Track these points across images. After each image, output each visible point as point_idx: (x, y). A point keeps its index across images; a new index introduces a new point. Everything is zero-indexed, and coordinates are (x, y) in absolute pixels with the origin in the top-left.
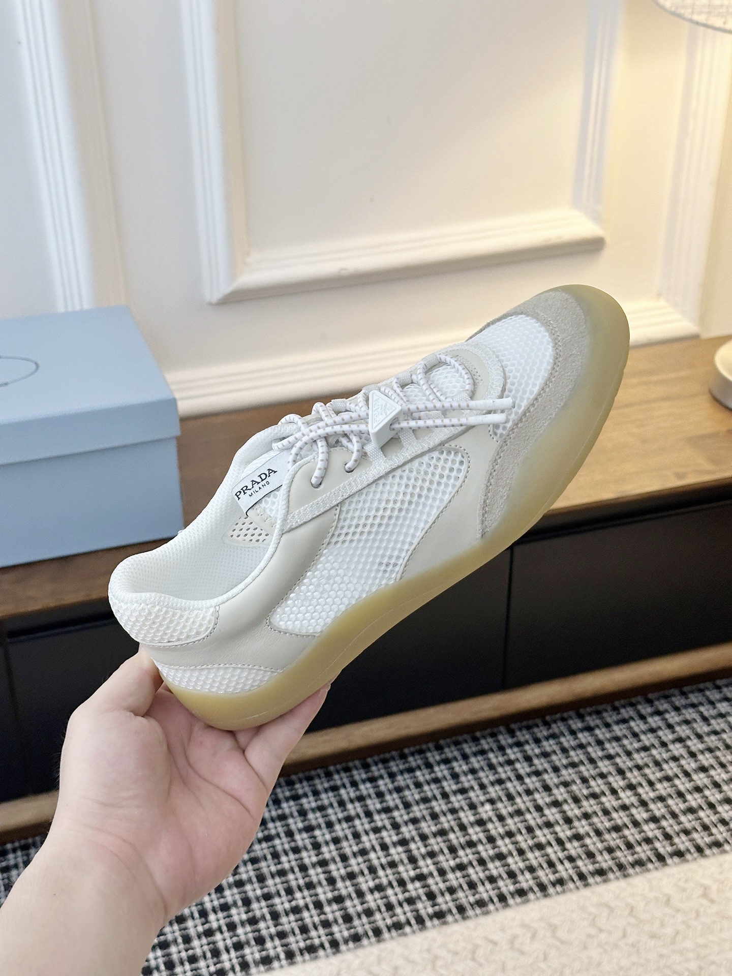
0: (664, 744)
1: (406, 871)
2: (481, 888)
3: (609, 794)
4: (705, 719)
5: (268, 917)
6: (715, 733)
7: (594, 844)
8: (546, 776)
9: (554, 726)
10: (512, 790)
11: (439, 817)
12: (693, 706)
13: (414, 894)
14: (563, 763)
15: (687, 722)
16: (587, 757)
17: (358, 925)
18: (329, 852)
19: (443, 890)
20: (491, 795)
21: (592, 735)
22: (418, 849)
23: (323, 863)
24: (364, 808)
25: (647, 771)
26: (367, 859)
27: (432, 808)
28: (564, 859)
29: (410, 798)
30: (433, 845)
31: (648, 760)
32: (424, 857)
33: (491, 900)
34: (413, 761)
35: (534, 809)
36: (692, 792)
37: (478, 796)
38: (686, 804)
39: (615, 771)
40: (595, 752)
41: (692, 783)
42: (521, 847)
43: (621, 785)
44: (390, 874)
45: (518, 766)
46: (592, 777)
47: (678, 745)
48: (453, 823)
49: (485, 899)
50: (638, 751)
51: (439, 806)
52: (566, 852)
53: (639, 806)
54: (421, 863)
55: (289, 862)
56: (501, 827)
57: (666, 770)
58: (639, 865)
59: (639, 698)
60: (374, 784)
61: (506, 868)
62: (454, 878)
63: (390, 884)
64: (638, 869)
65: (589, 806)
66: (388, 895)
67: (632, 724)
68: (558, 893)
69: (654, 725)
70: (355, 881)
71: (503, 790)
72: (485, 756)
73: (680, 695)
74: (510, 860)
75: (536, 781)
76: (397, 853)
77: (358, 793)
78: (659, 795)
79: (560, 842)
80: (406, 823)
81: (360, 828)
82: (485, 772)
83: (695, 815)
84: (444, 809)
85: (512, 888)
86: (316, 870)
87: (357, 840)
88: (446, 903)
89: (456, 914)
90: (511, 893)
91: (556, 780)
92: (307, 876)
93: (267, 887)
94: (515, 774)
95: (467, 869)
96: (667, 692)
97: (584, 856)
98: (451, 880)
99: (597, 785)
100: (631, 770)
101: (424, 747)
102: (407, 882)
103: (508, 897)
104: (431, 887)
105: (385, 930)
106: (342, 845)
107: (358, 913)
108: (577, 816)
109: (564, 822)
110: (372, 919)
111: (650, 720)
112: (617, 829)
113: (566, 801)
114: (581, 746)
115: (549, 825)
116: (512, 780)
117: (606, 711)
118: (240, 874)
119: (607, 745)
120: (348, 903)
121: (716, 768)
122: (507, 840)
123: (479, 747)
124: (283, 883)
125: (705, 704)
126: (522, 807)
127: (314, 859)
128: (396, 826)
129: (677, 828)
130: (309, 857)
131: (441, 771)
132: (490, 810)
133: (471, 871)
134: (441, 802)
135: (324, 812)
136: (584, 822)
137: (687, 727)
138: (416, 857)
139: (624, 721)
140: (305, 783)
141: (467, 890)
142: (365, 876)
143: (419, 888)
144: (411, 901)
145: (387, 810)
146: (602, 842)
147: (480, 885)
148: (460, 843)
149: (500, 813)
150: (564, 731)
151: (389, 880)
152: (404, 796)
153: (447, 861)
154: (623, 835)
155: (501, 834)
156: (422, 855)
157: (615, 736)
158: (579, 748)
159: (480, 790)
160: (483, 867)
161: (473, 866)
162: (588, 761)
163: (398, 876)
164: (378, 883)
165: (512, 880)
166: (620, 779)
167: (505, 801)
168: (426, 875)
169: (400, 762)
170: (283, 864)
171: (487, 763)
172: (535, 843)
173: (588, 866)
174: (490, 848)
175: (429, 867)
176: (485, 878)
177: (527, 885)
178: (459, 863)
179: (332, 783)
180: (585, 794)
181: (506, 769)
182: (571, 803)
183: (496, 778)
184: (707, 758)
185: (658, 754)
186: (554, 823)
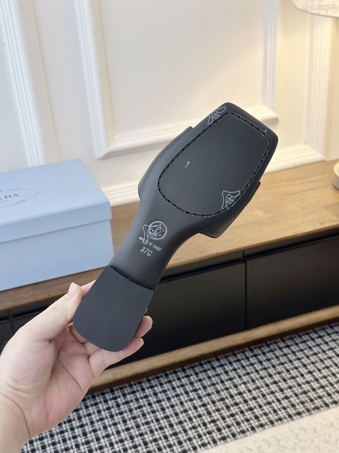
0: (324, 351)
1: (207, 419)
2: (242, 425)
3: (300, 377)
5: (142, 444)
7: (295, 400)
8: (269, 370)
9: (271, 346)
10: (254, 377)
11: (220, 392)
12: (337, 333)
13: (211, 429)
14: (277, 363)
15: (334, 340)
16: (288, 360)
17: (185, 445)
18: (169, 412)
19: (224, 427)
20: (244, 382)
21: (290, 349)
22: (211, 408)
23: (167, 417)
24: (184, 390)
25: (317, 364)
26: (187, 414)
27: (216, 388)
28: (281, 408)
29: (206, 384)
30: (218, 406)
31: (317, 360)
32: (214, 412)
33: (248, 430)
34: (206, 367)
35: (265, 386)
37: (238, 381)
38: (337, 378)
39: (302, 365)
40: (292, 357)
43: (305, 372)
44: (199, 421)
45: (256, 366)
46: (291, 369)
47: (331, 351)
48: (227, 395)
49: (245, 429)
50: (312, 355)
51: (220, 387)
52: (281, 405)
53: (314, 381)
54: (213, 414)
55: (151, 417)
56: (250, 395)
57: (326, 363)
58: (317, 409)
59: (311, 331)
60: (188, 378)
61: (254, 414)
62: (229, 421)
64: (316, 411)
65: (291, 383)
66: (198, 430)
67: (308, 343)
68: (279, 424)
69: (318, 343)
70: (182, 425)
71: (249, 377)
72: (240, 362)
73: (329, 328)
74: (255, 410)
75: (265, 372)
76: (201, 410)
77: (181, 383)
78: (324, 376)
79: (278, 401)
81: (183, 400)
82: (240, 370)
84: (222, 389)
85: (257, 423)
86: (164, 420)
87: (182, 405)
88: (227, 432)
89: (231, 437)
90: (257, 426)
91: (274, 371)
92: (160, 424)
93: (141, 430)
94: (255, 370)
95: (235, 416)
96: (323, 327)
97: (290, 406)
98: (228, 422)
99: (294, 373)
100: (309, 364)
101: (211, 359)
102: (207, 424)
103: (255, 428)
104: (219, 426)
105: (198, 447)
106: (175, 408)
107: (185, 440)
108: (286, 388)
109: (279, 391)
110: (192, 442)
111: (316, 340)
112: (305, 393)
113: (280, 381)
114: (285, 355)
115: (272, 393)
116: (254, 372)
117: (295, 337)
118: (128, 425)
119: (297, 354)
120: (180, 436)
122: (253, 401)
123: (237, 358)
124: (148, 428)
126: (259, 385)
127: (163, 416)
128: (200, 398)
129: (333, 390)
130: (160, 415)
131: (219, 370)
132: (244, 388)
133: (237, 417)
134: (221, 385)
135: (165, 393)
136: (289, 390)
137: (334, 342)
138: (211, 412)
139: (304, 342)
140: (156, 380)
141: (236, 426)
142: (187, 423)
143: (213, 426)
144: (209, 433)
145: (195, 390)
146: (298, 399)
147: (242, 423)
148: (231, 404)
149: (249, 388)
150: (276, 348)
151: (198, 423)
152: (203, 383)
153: (226, 413)
154: (308, 395)
155: (250, 398)
156: (213, 411)
157: (301, 349)
158: (284, 356)
159: (238, 378)
160: (243, 415)
161: (238, 414)
162: (289, 362)
163: (203, 421)
164: (193, 425)
165: (258, 419)
166: (305, 369)
167: (251, 383)
168: (216, 420)
169: (200, 367)
170: (148, 419)
171: (241, 365)
172: (267, 402)
173: (293, 411)
174: (246, 405)
175: (217, 416)
176: (244, 420)
177: (264, 422)
178: (231, 413)
179: (168, 379)
180: (289, 377)
181: (250, 368)
182: (282, 382)
183: (246, 372)
185: (322, 356)
186: (275, 392)
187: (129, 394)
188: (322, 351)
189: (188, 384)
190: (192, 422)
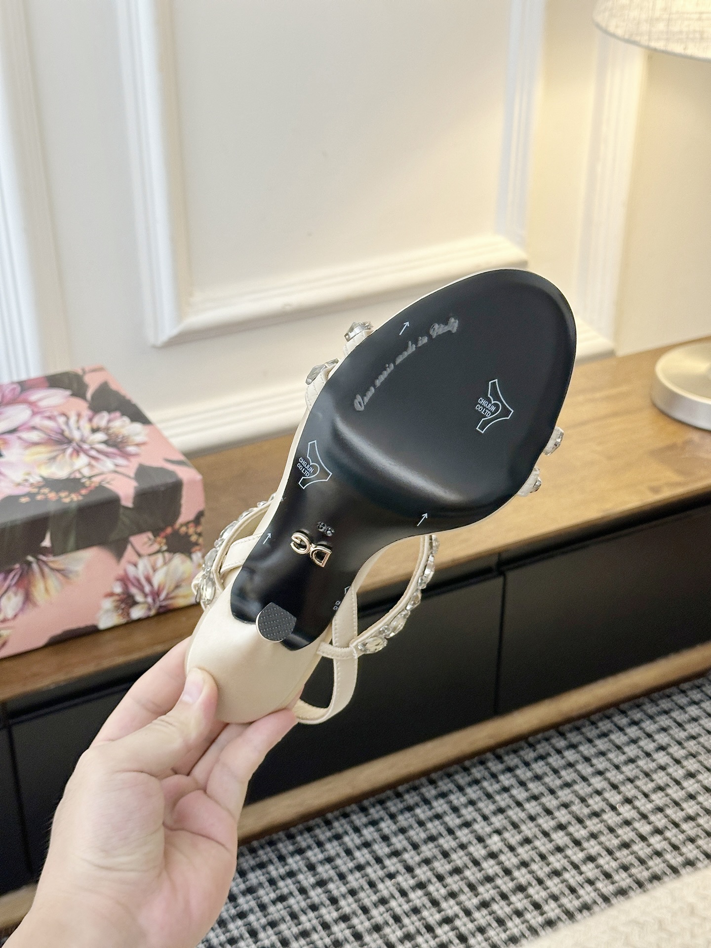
0: (648, 755)
1: (432, 916)
2: (510, 924)
3: (609, 811)
4: (680, 725)
6: (693, 738)
7: (608, 863)
8: (544, 800)
9: (538, 746)
10: (515, 818)
11: (450, 855)
12: (666, 712)
13: (444, 939)
14: (556, 784)
15: (664, 730)
16: (579, 775)
18: (348, 905)
19: (473, 931)
20: (497, 828)
21: (578, 752)
22: (438, 891)
23: (345, 918)
24: (372, 854)
25: (638, 783)
26: (389, 908)
27: (439, 846)
28: (583, 883)
29: (416, 839)
30: (450, 885)
31: (636, 772)
32: (446, 899)
33: (524, 936)
34: (411, 799)
35: (541, 835)
36: (686, 800)
37: (483, 828)
38: (684, 811)
39: (609, 786)
40: (585, 769)
41: (684, 790)
43: (618, 800)
44: (415, 921)
45: (514, 792)
46: (588, 795)
47: (662, 754)
48: (466, 859)
49: (516, 934)
50: (626, 763)
51: (447, 843)
52: (583, 875)
53: (640, 820)
54: (444, 905)
55: (310, 921)
56: (513, 857)
57: (656, 780)
58: (656, 879)
59: (611, 711)
60: (377, 827)
61: (529, 899)
62: (481, 917)
63: (418, 932)
64: (656, 883)
66: (419, 945)
67: (613, 737)
68: (584, 917)
69: (634, 736)
70: (381, 933)
71: (506, 818)
72: (479, 785)
73: (650, 703)
74: (531, 891)
75: (536, 806)
76: (417, 897)
77: (362, 839)
78: (657, 806)
79: (576, 867)
80: (419, 865)
81: (373, 876)
82: (483, 802)
83: (695, 822)
84: (453, 847)
85: (540, 919)
86: (340, 927)
87: (374, 889)
88: (480, 944)
90: (541, 926)
91: (555, 803)
92: (332, 933)
94: (513, 800)
95: (491, 906)
96: (637, 701)
97: (602, 877)
98: (479, 920)
99: (596, 803)
100: (623, 783)
101: (417, 782)
102: (434, 928)
103: (538, 930)
104: (460, 930)
106: (360, 896)
108: (584, 838)
109: (574, 845)
111: (628, 731)
112: (626, 845)
113: (569, 823)
114: (570, 765)
115: (559, 849)
116: (512, 807)
117: (584, 726)
118: (261, 940)
119: (594, 761)
121: (703, 772)
122: (524, 870)
123: (472, 777)
124: (308, 944)
125: (675, 710)
126: (529, 834)
127: (335, 915)
128: (409, 869)
129: (681, 837)
130: (329, 914)
131: (440, 806)
132: (498, 841)
133: (495, 907)
134: (449, 838)
135: (333, 863)
136: (593, 842)
137: (665, 734)
138: (437, 900)
139: (604, 735)
140: (306, 835)
141: (496, 928)
142: (390, 927)
143: (448, 932)
145: (396, 853)
146: (615, 860)
147: (508, 921)
148: (477, 878)
149: (508, 843)
150: (550, 752)
151: (416, 927)
152: (410, 838)
153: (470, 899)
154: (633, 851)
155: (516, 865)
156: (443, 897)
157: (600, 751)
158: (568, 767)
159: (482, 821)
160: (507, 901)
161: (496, 902)
162: (581, 780)
163: (424, 922)
164: (406, 933)
165: (539, 911)
166: (616, 794)
167: (511, 830)
168: (452, 916)
169: (397, 801)
170: (304, 924)
171: (484, 793)
172: (551, 870)
173: (608, 887)
174: (509, 880)
175: (453, 909)
176: (511, 912)
177: (554, 914)
178: (482, 901)
179: (333, 831)
181: (504, 798)
182: (575, 824)
183: (496, 807)
184: (692, 763)
185: (645, 764)
186: (564, 847)
187: (253, 869)
188: (643, 754)
190: (401, 925)
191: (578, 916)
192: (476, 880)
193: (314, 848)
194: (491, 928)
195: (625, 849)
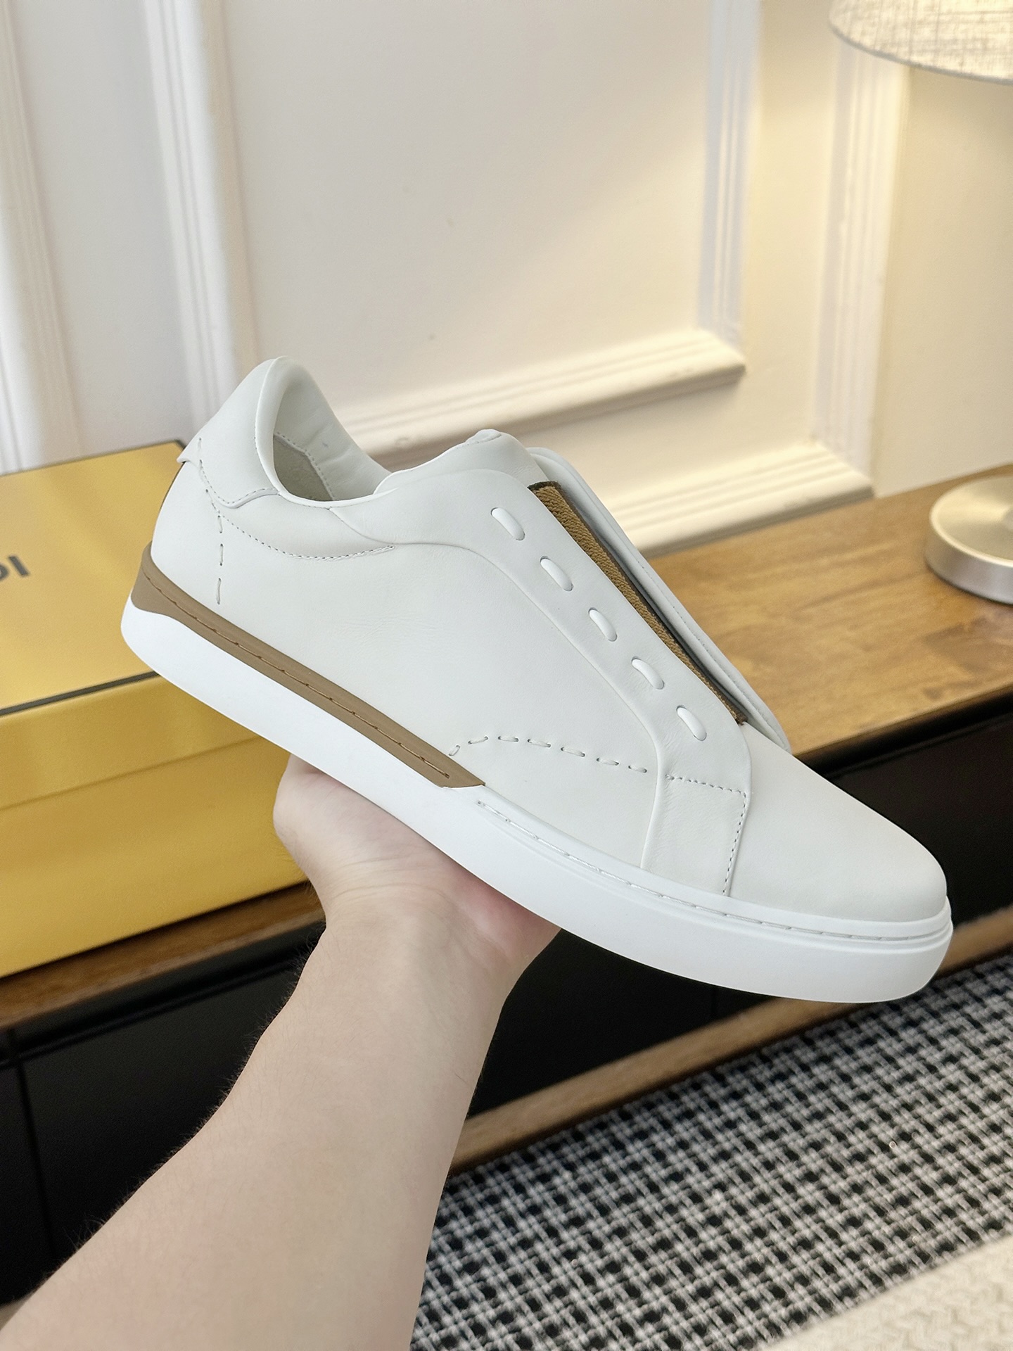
0: (932, 1069)
1: (630, 1312)
2: (740, 1320)
3: (878, 1152)
4: (976, 1025)
6: (995, 1042)
7: (879, 1228)
8: (785, 1138)
9: (776, 1061)
10: (745, 1166)
11: (655, 1223)
12: (956, 1007)
13: (648, 1343)
14: (802, 1115)
15: (954, 1032)
16: (834, 1101)
18: (509, 1298)
19: (688, 1331)
20: (719, 1181)
21: (833, 1068)
22: (637, 1274)
23: (506, 1318)
24: (543, 1223)
25: (920, 1110)
26: (568, 1302)
27: (639, 1209)
28: (844, 1258)
29: (604, 1199)
30: (656, 1266)
31: (916, 1094)
32: (648, 1286)
33: (761, 1336)
34: (596, 1141)
35: (783, 1190)
36: (988, 1133)
37: (699, 1182)
38: (985, 1150)
39: (878, 1115)
40: (843, 1092)
41: (985, 1119)
42: (780, 1249)
43: (891, 1136)
44: (607, 1320)
45: (743, 1128)
46: (849, 1129)
47: (952, 1067)
48: (675, 1227)
49: (750, 1334)
50: (900, 1082)
51: (649, 1204)
52: (843, 1247)
53: (923, 1163)
54: (647, 1295)
55: (456, 1323)
56: (745, 1223)
57: (945, 1106)
58: (948, 1250)
60: (548, 1184)
61: (768, 1283)
62: (700, 1312)
63: (611, 1335)
64: (946, 1255)
67: (882, 1044)
68: (848, 1308)
69: (911, 1042)
70: (558, 1338)
71: (731, 1167)
72: (694, 1120)
74: (770, 1271)
75: (774, 1147)
76: (607, 1284)
77: (528, 1202)
78: (946, 1144)
79: (833, 1234)
80: (609, 1237)
81: (545, 1256)
82: (700, 1144)
83: (1002, 1165)
84: (657, 1209)
85: (783, 1312)
86: (499, 1330)
87: (546, 1275)
90: (785, 1322)
91: (801, 1142)
94: (742, 1140)
95: (713, 1295)
97: (870, 1249)
98: (696, 1315)
99: (859, 1141)
100: (897, 1111)
101: (604, 1118)
102: (634, 1328)
103: (781, 1327)
104: (670, 1330)
106: (526, 1285)
108: (844, 1191)
109: (829, 1203)
111: (903, 1035)
112: (903, 1201)
113: (822, 1171)
114: (822, 1086)
115: (809, 1210)
116: (741, 1150)
117: (841, 1029)
119: (857, 1080)
122: (758, 1242)
123: (682, 1108)
125: (970, 1002)
126: (765, 1188)
127: (492, 1313)
128: (596, 1244)
129: (982, 1188)
130: (483, 1312)
131: (637, 1151)
132: (722, 1200)
133: (719, 1296)
134: (651, 1197)
135: (487, 1239)
136: (856, 1198)
137: (956, 1038)
138: (637, 1287)
139: (869, 1042)
141: (721, 1326)
142: (571, 1329)
143: (653, 1334)
145: (577, 1222)
146: (889, 1223)
147: (738, 1316)
148: (692, 1255)
149: (736, 1202)
150: (793, 1068)
151: (607, 1328)
152: (594, 1195)
153: (683, 1285)
154: (914, 1210)
155: (747, 1233)
156: (644, 1283)
157: (863, 1065)
158: (819, 1090)
159: (699, 1171)
160: (735, 1288)
161: (721, 1288)
162: (837, 1108)
163: (619, 1320)
164: (593, 1335)
165: (781, 1301)
166: (887, 1127)
167: (740, 1183)
168: (659, 1312)
169: (577, 1145)
170: (447, 1327)
171: (700, 1130)
172: (797, 1239)
173: (879, 1263)
174: (738, 1257)
175: (660, 1300)
176: (742, 1303)
177: (804, 1304)
178: (699, 1286)
179: (487, 1192)
180: (846, 1156)
181: (728, 1136)
182: (831, 1173)
183: (717, 1151)
184: (995, 1079)
185: (928, 1084)
186: (816, 1206)
188: (924, 1067)
189: (549, 1203)
190: (586, 1325)
191: (838, 1306)
192: (691, 1257)
193: (460, 1216)
194: (714, 1326)
195: (902, 1208)
